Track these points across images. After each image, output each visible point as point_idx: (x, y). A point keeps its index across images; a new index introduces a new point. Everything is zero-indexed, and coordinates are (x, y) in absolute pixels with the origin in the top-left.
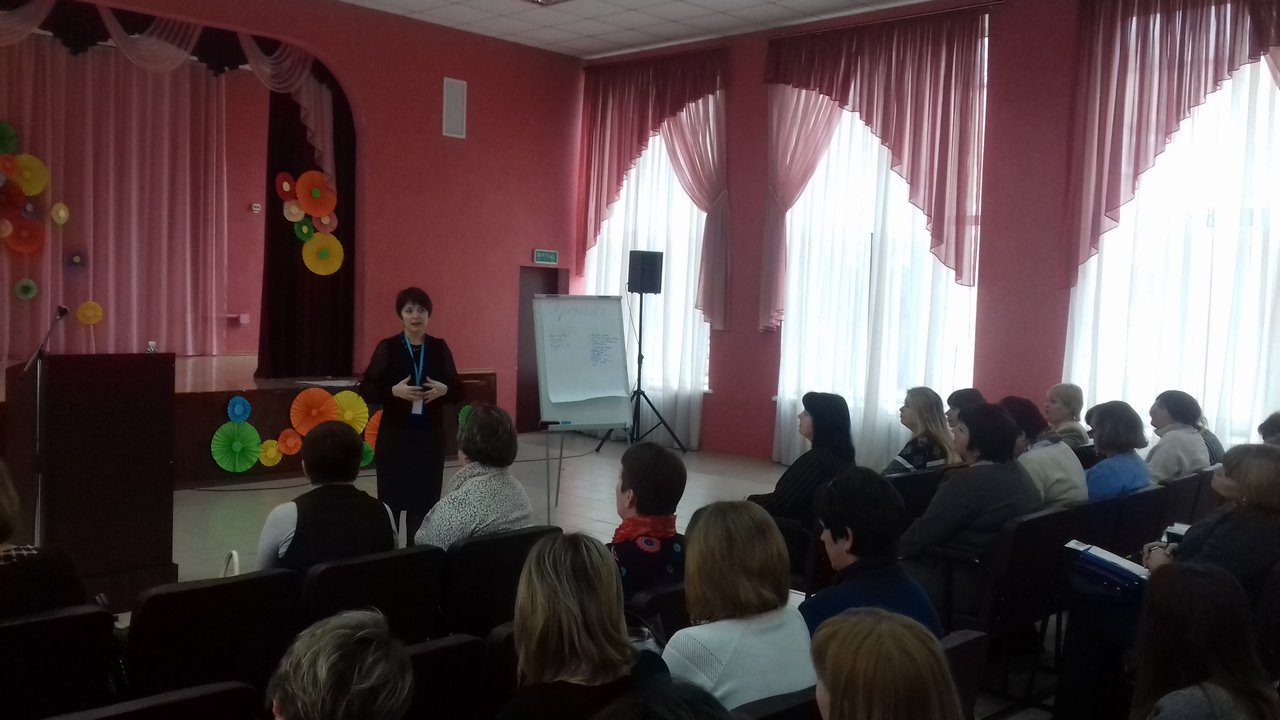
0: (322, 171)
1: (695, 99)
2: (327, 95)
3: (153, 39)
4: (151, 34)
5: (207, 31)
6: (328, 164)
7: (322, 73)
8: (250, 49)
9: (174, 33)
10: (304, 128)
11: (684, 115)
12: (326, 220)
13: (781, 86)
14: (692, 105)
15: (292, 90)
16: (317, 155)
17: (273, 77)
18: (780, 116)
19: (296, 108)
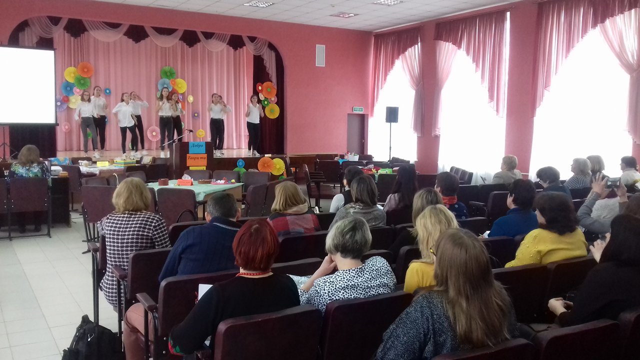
0: (272, 82)
1: (411, 46)
2: (273, 54)
3: (215, 40)
4: (214, 38)
5: (232, 36)
6: (274, 79)
7: (271, 47)
8: (246, 40)
9: (221, 38)
10: (265, 67)
11: (407, 53)
12: (273, 99)
13: (440, 41)
14: (410, 49)
15: (261, 54)
16: (270, 76)
17: (255, 50)
18: (439, 53)
19: (263, 60)
